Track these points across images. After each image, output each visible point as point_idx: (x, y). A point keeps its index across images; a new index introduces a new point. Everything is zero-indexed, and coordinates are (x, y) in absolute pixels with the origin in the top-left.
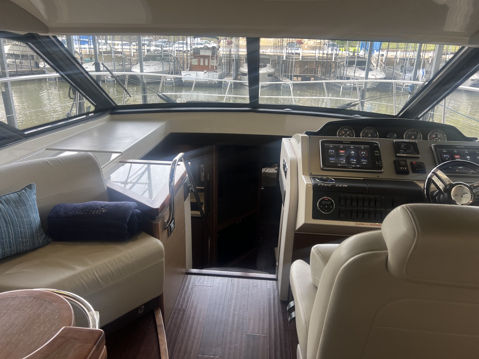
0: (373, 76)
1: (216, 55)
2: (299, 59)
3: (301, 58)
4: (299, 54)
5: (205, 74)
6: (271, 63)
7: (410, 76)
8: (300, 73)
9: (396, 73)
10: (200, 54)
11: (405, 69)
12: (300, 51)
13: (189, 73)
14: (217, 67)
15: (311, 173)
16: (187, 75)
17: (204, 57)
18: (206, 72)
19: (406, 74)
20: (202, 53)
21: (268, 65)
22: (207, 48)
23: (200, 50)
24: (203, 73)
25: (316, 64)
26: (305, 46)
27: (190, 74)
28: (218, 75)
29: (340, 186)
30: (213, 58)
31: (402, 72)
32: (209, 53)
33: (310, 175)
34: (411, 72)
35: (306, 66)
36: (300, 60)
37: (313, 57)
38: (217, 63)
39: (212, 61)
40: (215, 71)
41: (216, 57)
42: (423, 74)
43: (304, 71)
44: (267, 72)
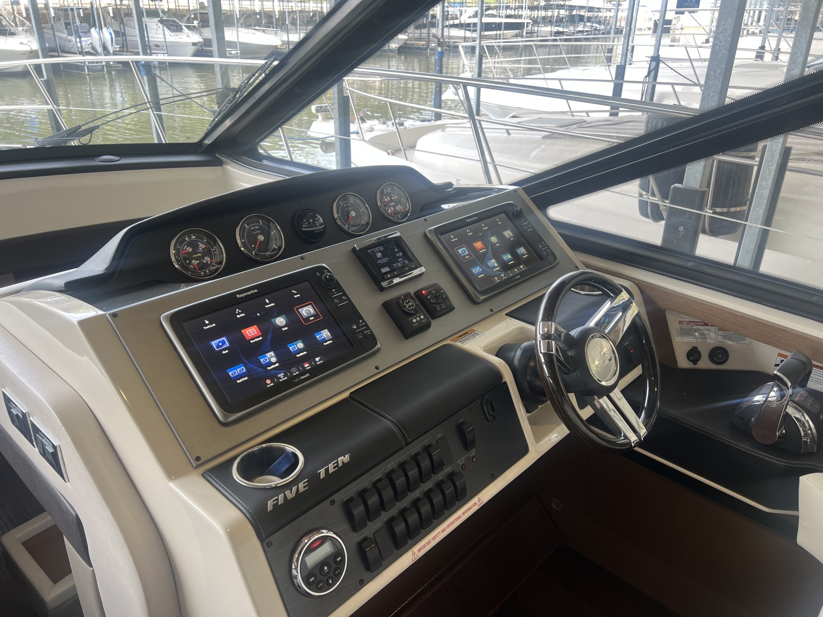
7: (88, 43)
9: (61, 38)
11: (76, 29)
15: (198, 459)
19: (82, 39)
29: (331, 467)
31: (70, 34)
33: (198, 467)
34: (88, 34)
42: (112, 38)
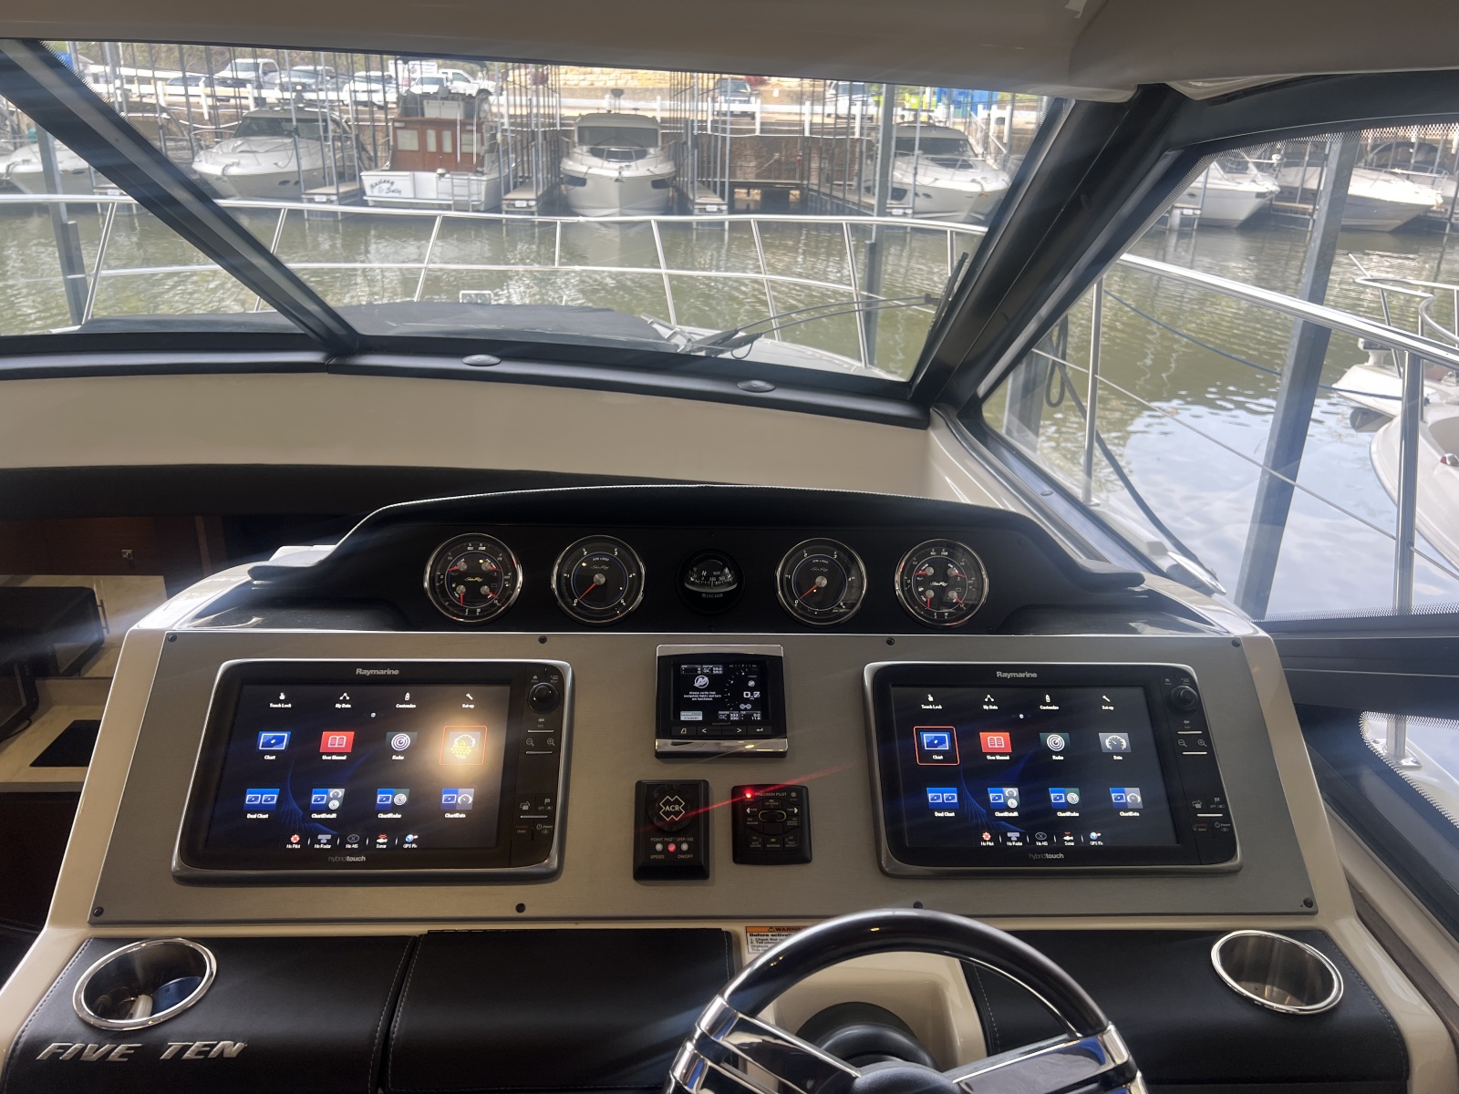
0: (974, 184)
1: (479, 118)
2: (754, 131)
3: (758, 127)
4: (752, 116)
5: (443, 179)
6: (660, 143)
8: (758, 176)
10: (423, 115)
12: (754, 106)
13: (387, 178)
14: (483, 157)
16: (380, 182)
17: (440, 125)
18: (442, 175)
20: (431, 112)
21: (652, 151)
22: (448, 96)
23: (425, 102)
24: (432, 176)
25: (803, 148)
26: (772, 91)
27: (391, 179)
28: (485, 183)
30: (469, 128)
32: (455, 112)
35: (777, 152)
36: (757, 133)
37: (796, 125)
38: (483, 144)
39: (465, 136)
40: (477, 172)
41: (479, 126)
43: (769, 170)
44: (648, 173)
